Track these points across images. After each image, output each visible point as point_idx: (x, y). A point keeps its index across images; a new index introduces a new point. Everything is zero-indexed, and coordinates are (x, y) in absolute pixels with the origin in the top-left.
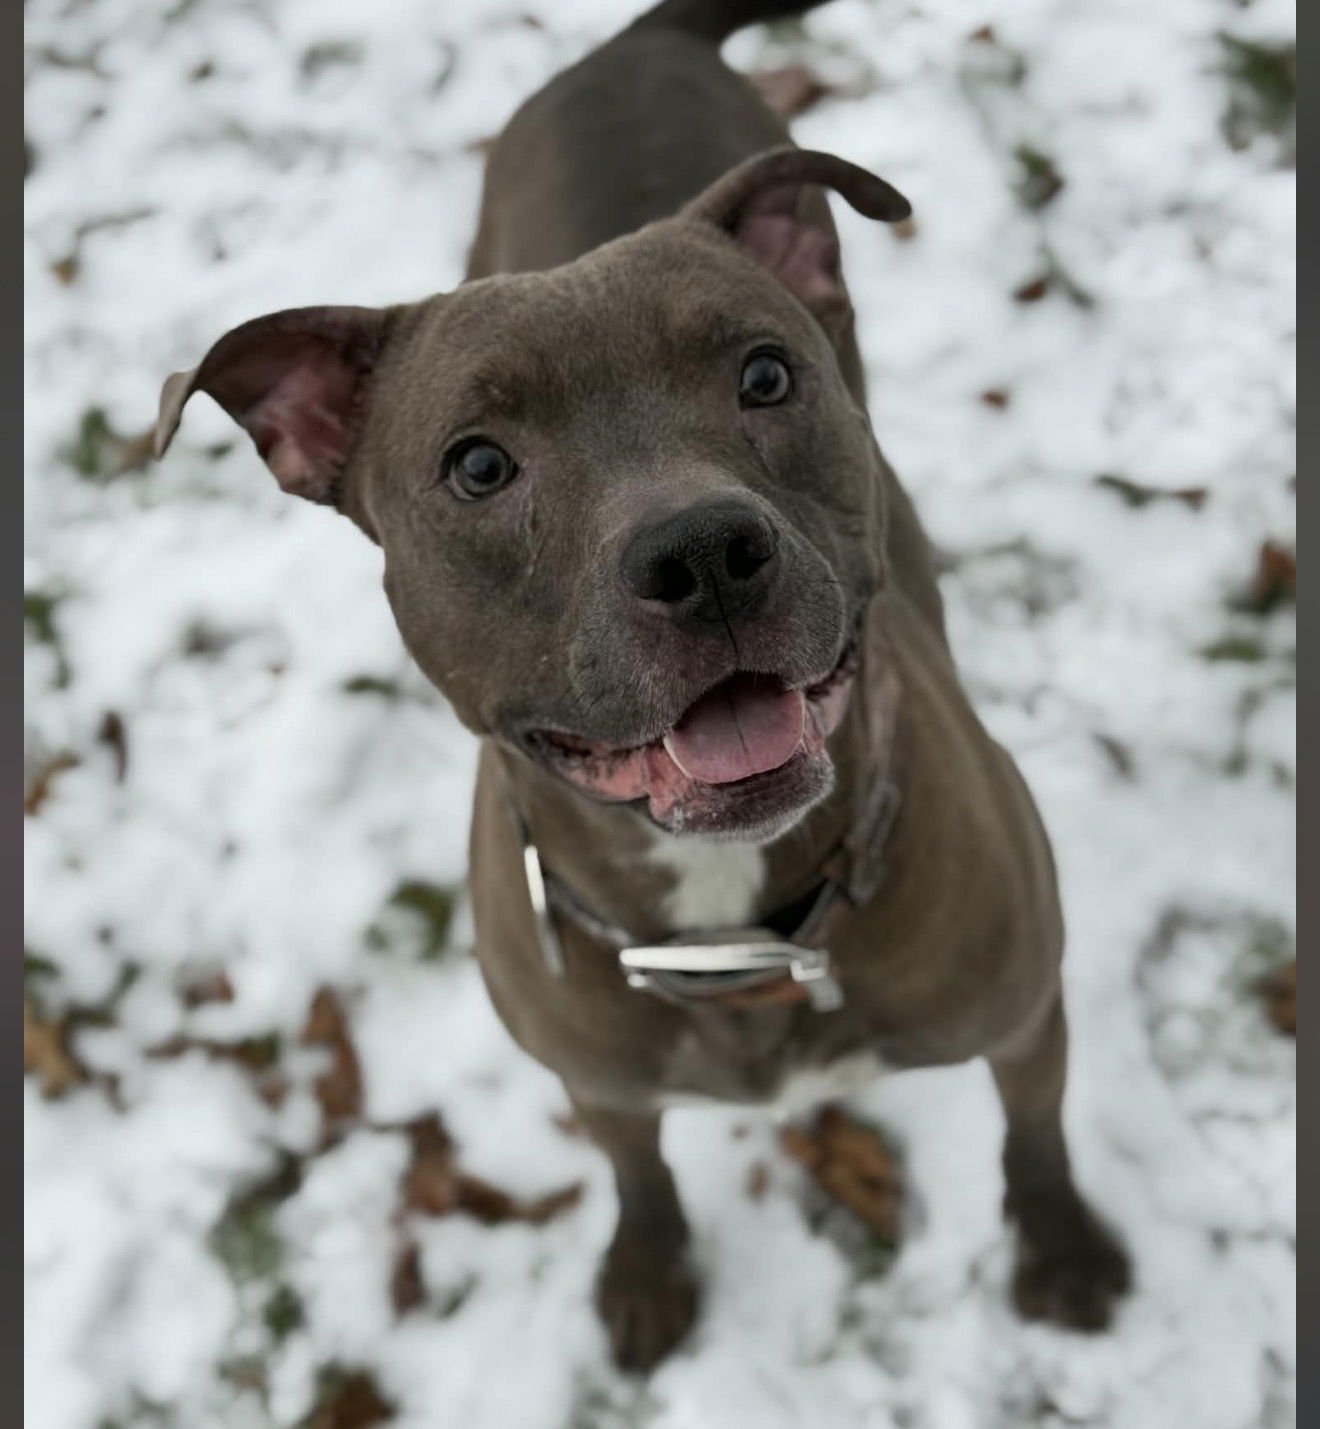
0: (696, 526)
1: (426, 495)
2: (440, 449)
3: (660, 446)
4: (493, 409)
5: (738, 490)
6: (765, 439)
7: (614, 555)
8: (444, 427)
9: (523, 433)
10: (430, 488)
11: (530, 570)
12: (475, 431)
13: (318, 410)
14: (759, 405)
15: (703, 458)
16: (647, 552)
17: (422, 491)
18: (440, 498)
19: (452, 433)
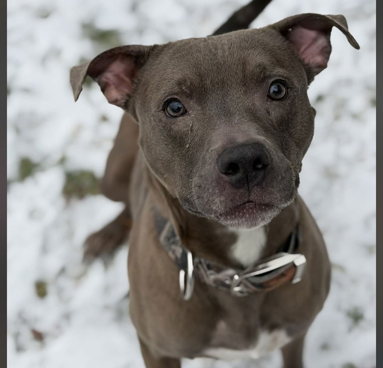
0: (244, 153)
1: (156, 113)
2: (163, 101)
3: (238, 113)
4: (182, 93)
5: (261, 138)
6: (273, 113)
7: (215, 156)
8: (165, 94)
9: (191, 103)
10: (158, 112)
11: (187, 146)
12: (176, 97)
13: (123, 76)
14: (273, 99)
15: (251, 120)
16: (226, 159)
17: (155, 112)
18: (161, 114)
19: (167, 96)
